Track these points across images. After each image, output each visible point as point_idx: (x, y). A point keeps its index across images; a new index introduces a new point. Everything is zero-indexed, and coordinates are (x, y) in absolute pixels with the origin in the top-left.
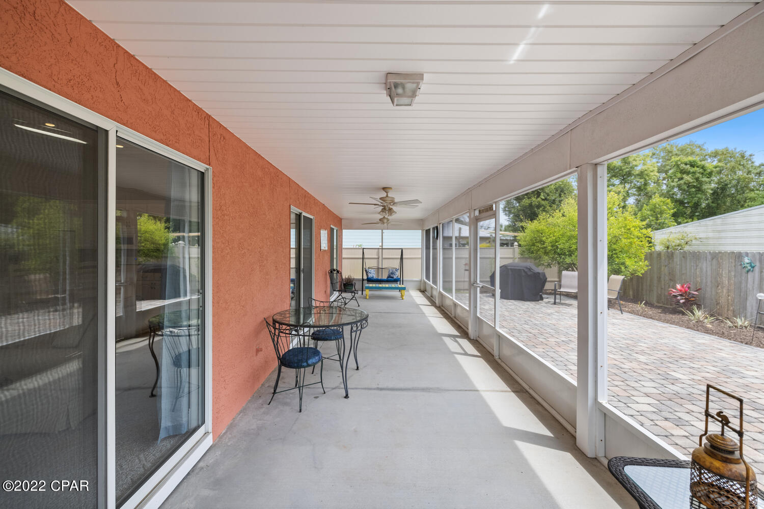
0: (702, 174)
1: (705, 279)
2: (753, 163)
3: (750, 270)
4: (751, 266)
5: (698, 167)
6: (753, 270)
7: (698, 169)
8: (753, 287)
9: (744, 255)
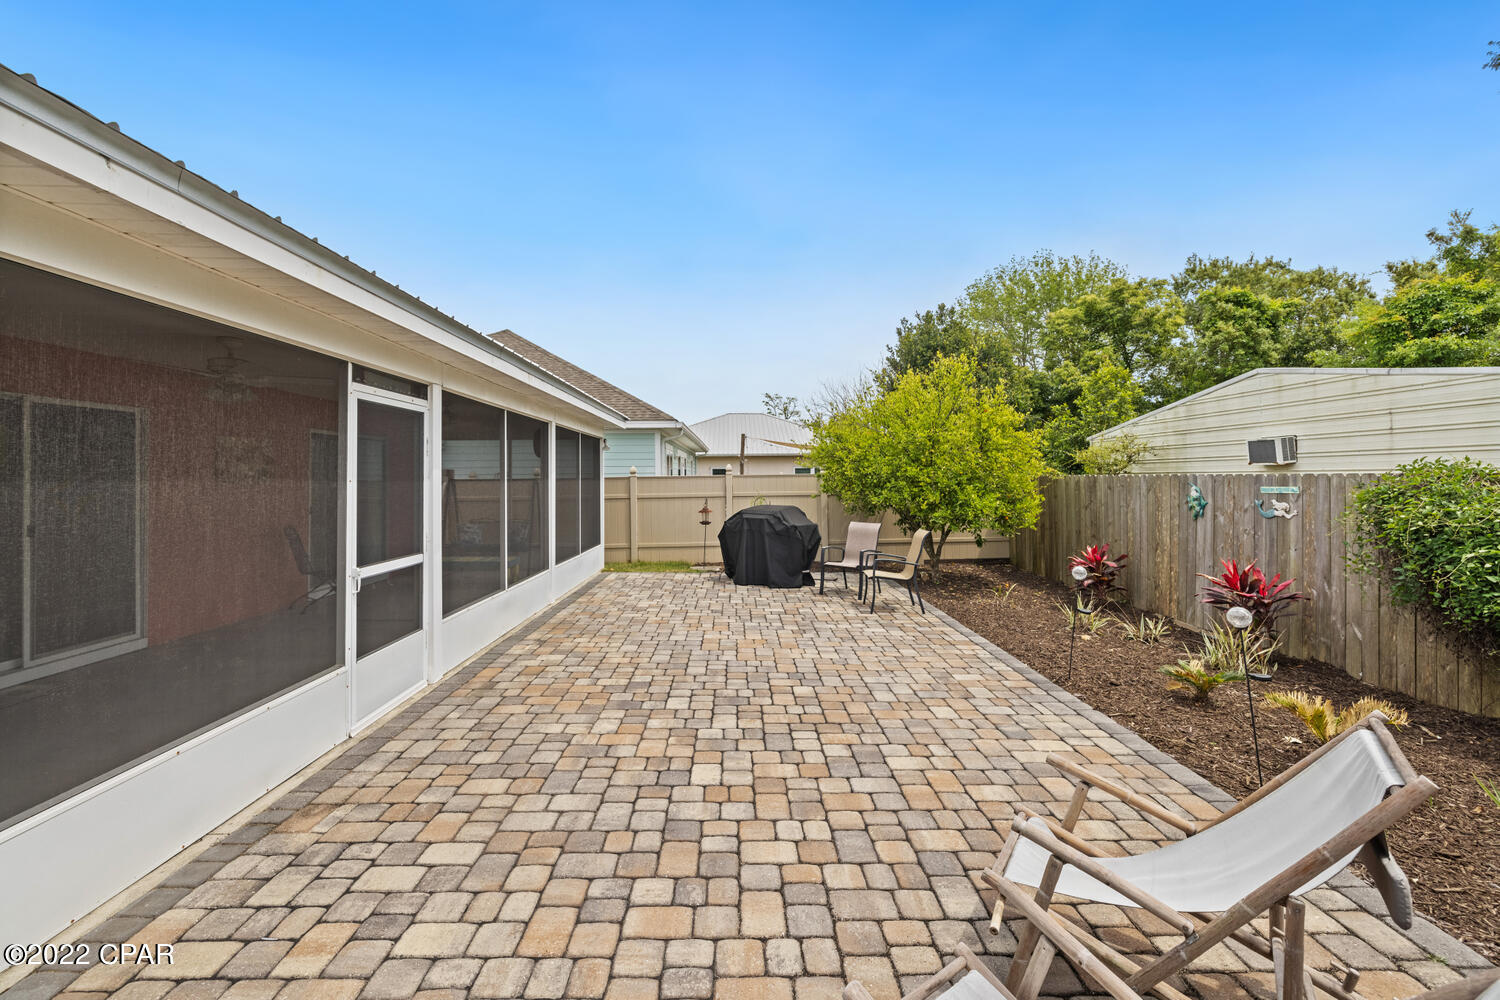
0: (1258, 319)
1: (1139, 533)
2: (1372, 297)
3: (1199, 513)
4: (1200, 504)
5: (1249, 306)
6: (1203, 514)
7: (1249, 310)
8: (1204, 551)
9: (1191, 480)
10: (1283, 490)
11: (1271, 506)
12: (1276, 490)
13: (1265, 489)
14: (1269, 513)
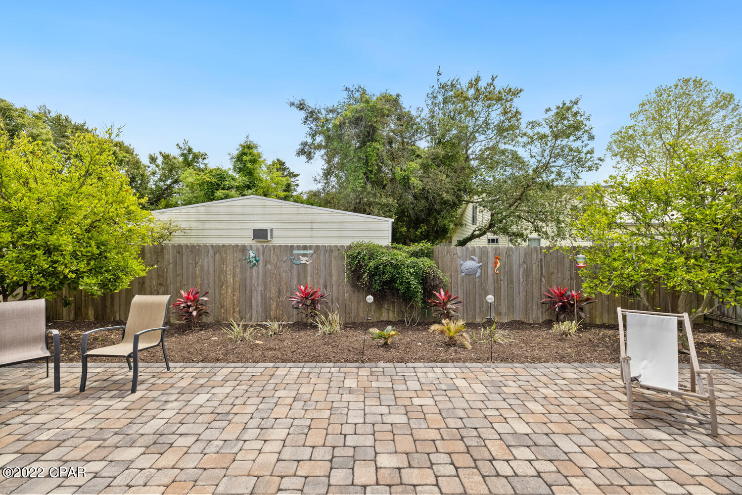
1: (206, 278)
3: (255, 264)
4: (256, 260)
6: (257, 265)
8: (257, 283)
9: (248, 248)
10: (305, 252)
11: (300, 259)
12: (301, 252)
13: (295, 252)
14: (298, 262)
